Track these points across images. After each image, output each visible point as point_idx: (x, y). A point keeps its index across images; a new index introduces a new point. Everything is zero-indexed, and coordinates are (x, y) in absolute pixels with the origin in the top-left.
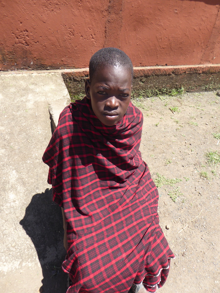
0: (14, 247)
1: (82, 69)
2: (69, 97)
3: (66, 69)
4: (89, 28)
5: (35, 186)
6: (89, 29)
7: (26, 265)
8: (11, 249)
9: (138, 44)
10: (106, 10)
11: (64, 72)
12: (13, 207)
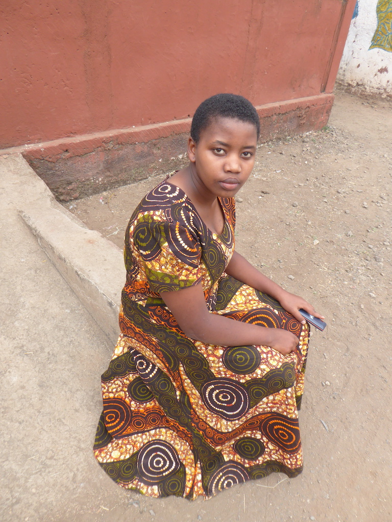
0: (51, 458)
1: (56, 140)
2: (50, 193)
3: (28, 144)
4: (57, 69)
5: (49, 353)
6: (57, 71)
7: (84, 478)
8: (48, 462)
9: (140, 87)
10: (81, 37)
11: (26, 151)
12: (23, 396)
